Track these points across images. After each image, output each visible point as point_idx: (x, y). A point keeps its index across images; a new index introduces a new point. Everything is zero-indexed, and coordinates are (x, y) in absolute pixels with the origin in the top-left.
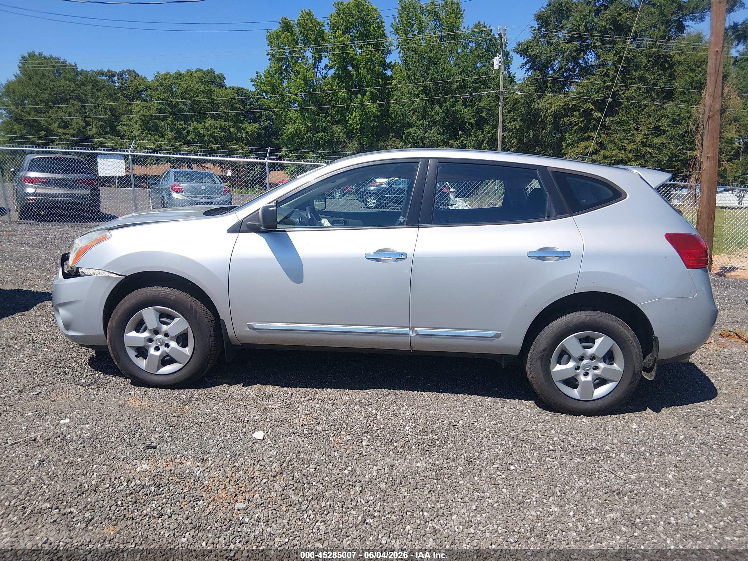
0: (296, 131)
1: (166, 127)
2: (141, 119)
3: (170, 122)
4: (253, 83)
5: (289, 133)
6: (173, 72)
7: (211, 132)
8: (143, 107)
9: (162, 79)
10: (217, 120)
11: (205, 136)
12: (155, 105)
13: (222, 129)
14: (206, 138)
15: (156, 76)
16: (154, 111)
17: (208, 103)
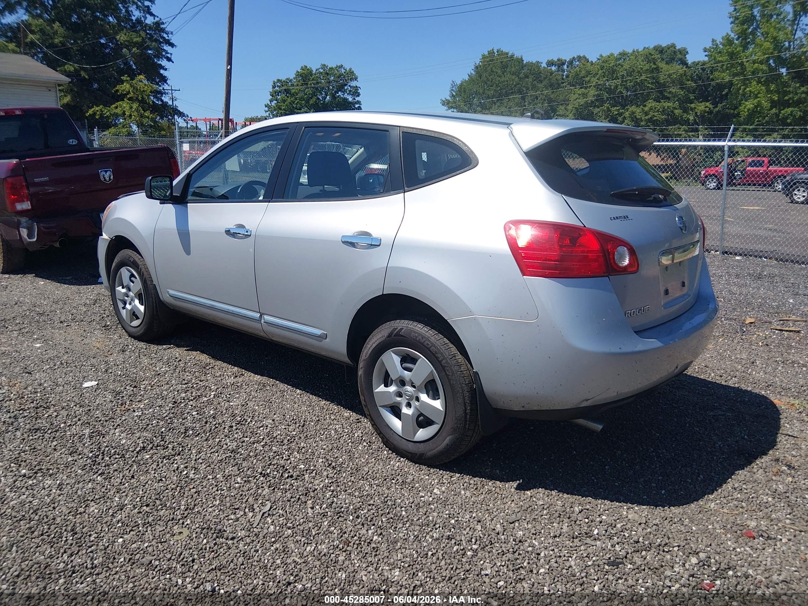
0: (756, 107)
1: (601, 114)
2: (576, 108)
3: (605, 108)
4: (706, 53)
5: (746, 110)
6: (616, 53)
7: (650, 116)
8: (579, 95)
9: (603, 62)
10: (660, 102)
11: (642, 121)
12: (592, 92)
13: (664, 112)
14: (643, 123)
15: (598, 59)
16: (590, 98)
17: (652, 83)
